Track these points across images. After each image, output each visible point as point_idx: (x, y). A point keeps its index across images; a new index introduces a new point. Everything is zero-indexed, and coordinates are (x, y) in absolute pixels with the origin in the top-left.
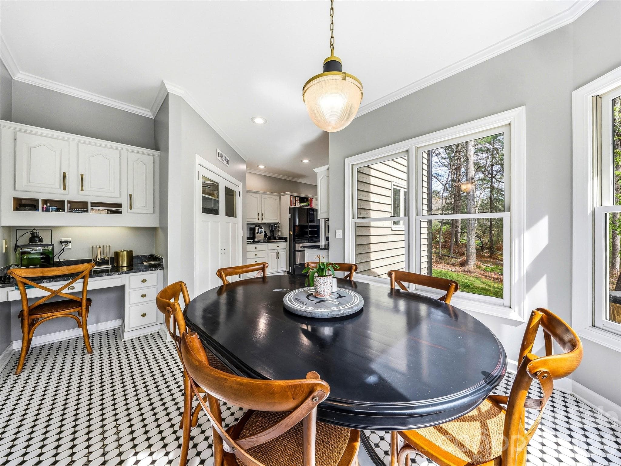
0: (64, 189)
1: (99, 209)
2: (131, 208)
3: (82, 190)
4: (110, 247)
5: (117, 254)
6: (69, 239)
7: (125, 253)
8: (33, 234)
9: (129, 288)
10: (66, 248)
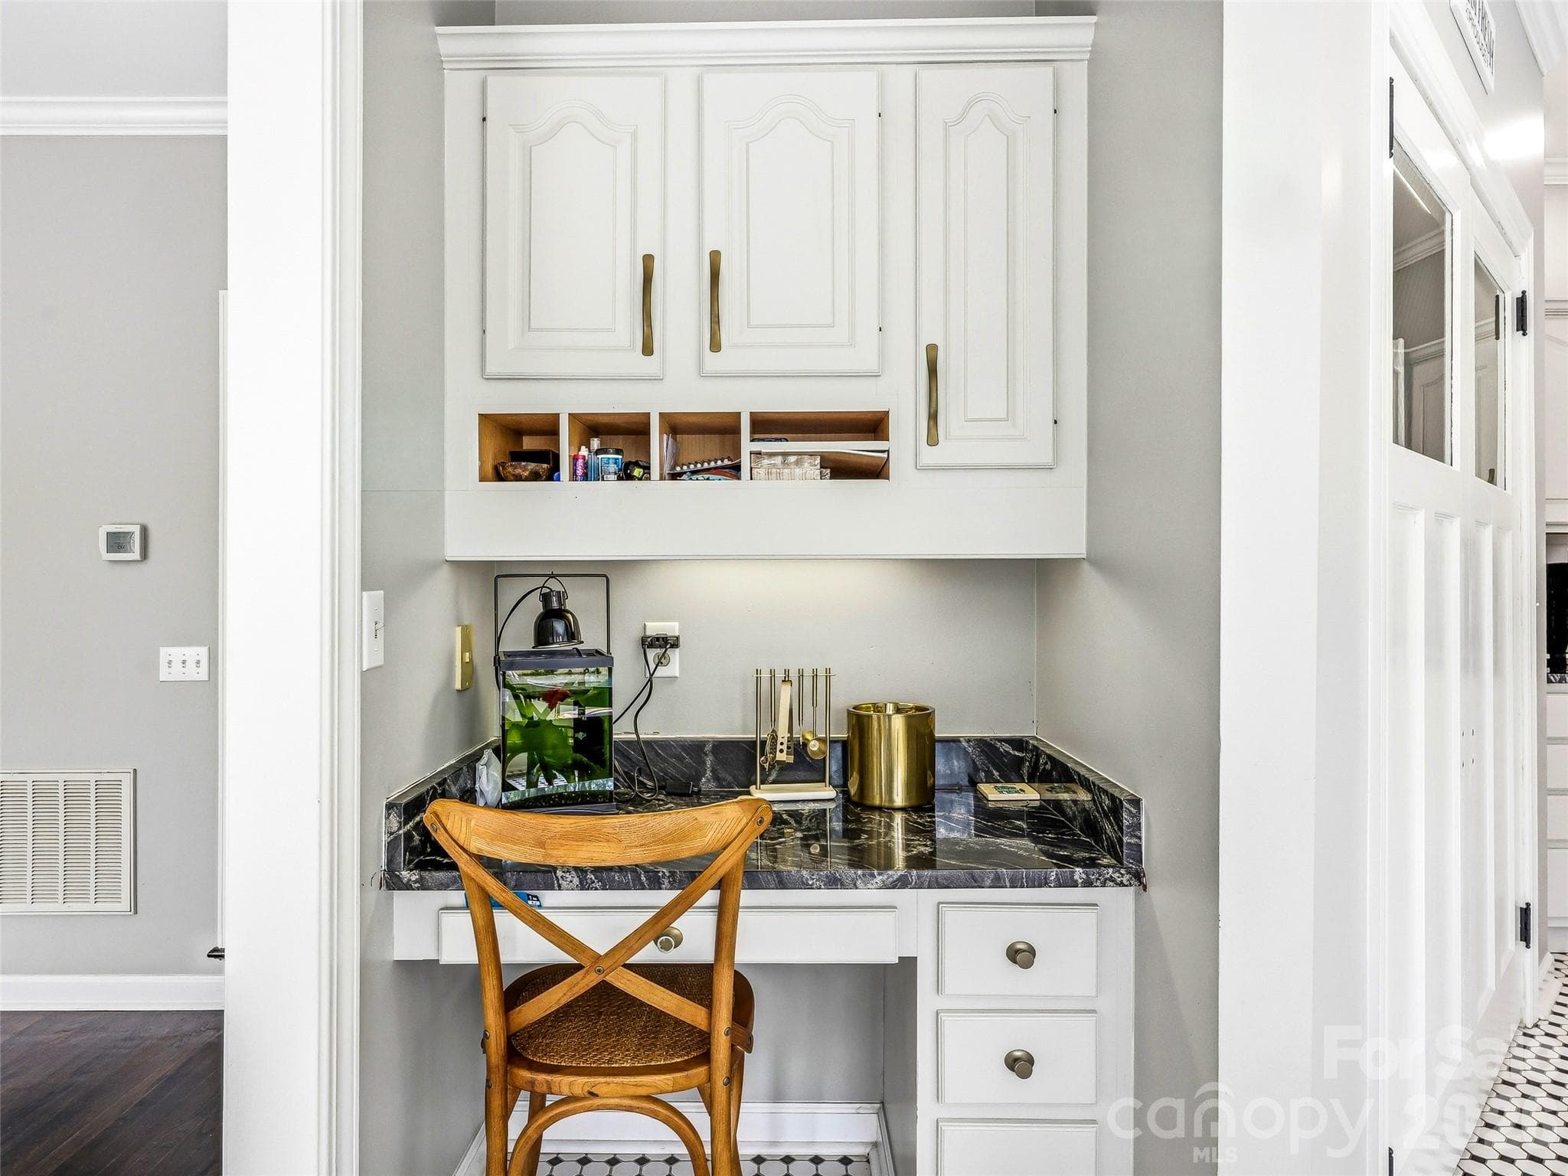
0: (648, 349)
1: (785, 455)
2: (933, 440)
3: (715, 346)
4: (828, 678)
5: (859, 722)
6: (670, 628)
7: (898, 723)
8: (546, 598)
9: (938, 987)
10: (661, 672)
